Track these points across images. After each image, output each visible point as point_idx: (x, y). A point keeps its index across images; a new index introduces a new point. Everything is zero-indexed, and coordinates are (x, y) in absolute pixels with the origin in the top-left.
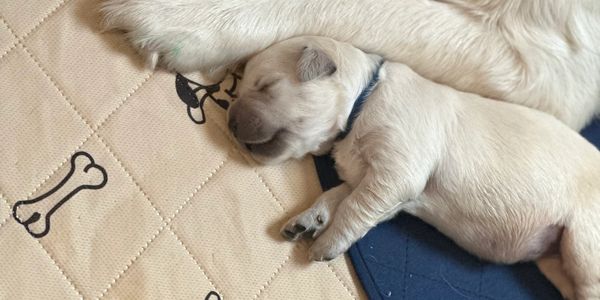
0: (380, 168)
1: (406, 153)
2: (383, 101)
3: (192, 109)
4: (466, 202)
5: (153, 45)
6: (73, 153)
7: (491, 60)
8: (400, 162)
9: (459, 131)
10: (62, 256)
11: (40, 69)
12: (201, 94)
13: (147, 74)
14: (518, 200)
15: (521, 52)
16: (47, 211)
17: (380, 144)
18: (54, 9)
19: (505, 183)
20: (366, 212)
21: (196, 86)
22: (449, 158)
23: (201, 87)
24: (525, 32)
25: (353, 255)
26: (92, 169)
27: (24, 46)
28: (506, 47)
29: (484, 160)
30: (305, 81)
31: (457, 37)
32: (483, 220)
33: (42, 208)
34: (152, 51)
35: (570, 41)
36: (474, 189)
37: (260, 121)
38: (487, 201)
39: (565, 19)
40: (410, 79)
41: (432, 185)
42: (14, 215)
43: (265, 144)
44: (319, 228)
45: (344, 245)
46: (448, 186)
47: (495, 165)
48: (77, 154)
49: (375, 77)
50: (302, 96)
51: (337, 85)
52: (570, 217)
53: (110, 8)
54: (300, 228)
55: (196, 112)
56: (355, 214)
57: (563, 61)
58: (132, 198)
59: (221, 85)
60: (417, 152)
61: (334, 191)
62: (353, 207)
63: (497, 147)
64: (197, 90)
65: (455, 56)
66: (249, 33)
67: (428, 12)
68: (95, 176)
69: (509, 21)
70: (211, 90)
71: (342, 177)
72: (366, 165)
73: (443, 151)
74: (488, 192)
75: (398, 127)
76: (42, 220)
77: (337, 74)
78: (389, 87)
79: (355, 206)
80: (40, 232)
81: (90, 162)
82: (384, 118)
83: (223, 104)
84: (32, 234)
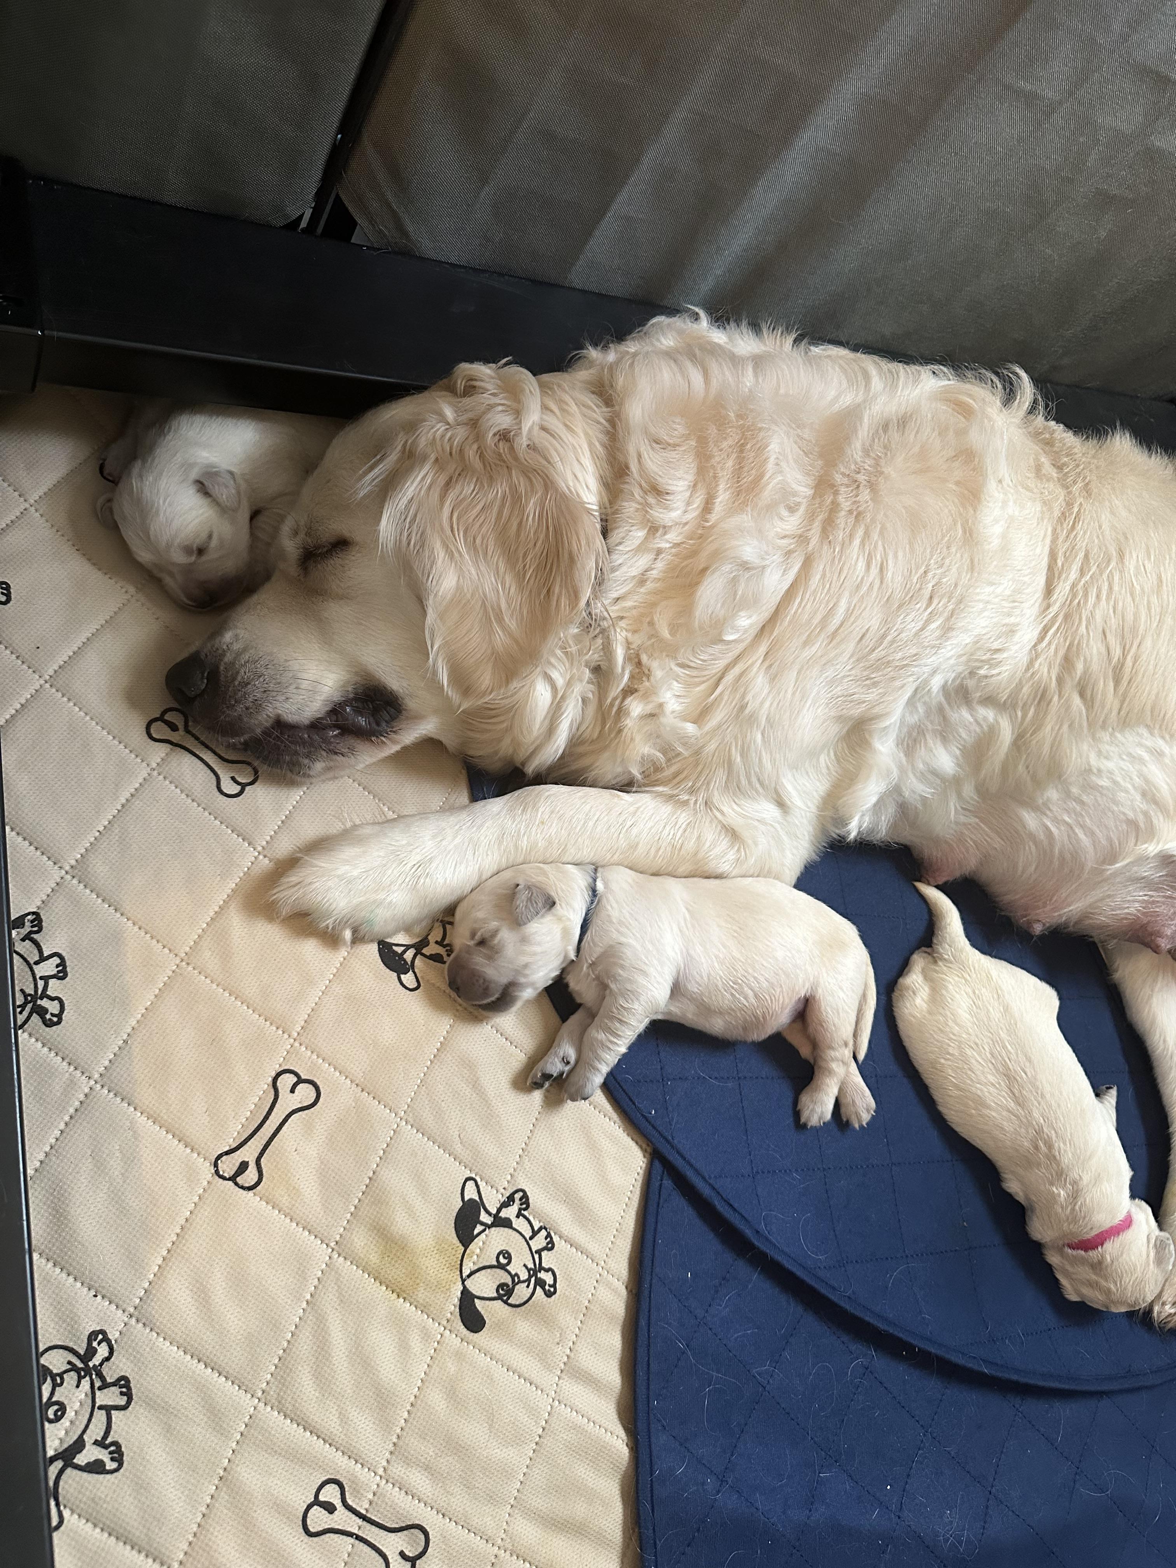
0: (619, 990)
1: (645, 968)
2: (609, 916)
3: (402, 976)
4: (714, 998)
5: (343, 922)
6: (273, 1074)
7: (708, 844)
8: (641, 980)
9: (693, 926)
10: (285, 1201)
11: (214, 986)
12: (409, 955)
13: (343, 952)
14: (765, 985)
15: (736, 829)
16: (256, 1155)
17: (615, 964)
18: (217, 909)
19: (750, 971)
20: (615, 1040)
21: (403, 948)
22: (689, 958)
23: (408, 947)
24: (735, 807)
25: (610, 1087)
26: (301, 1086)
27: (188, 964)
28: (719, 828)
29: (724, 951)
30: (525, 924)
31: (668, 828)
32: (733, 1010)
33: (248, 1154)
34: (344, 928)
35: (781, 804)
36: (720, 984)
37: (484, 980)
38: (735, 993)
39: (773, 785)
40: (630, 881)
41: (677, 990)
42: (217, 1172)
43: (493, 1002)
44: (567, 1068)
45: (599, 1079)
46: (693, 987)
47: (738, 955)
48: (279, 1075)
49: (594, 891)
50: (524, 940)
51: (560, 919)
52: (814, 986)
53: (281, 895)
54: (547, 1077)
55: (408, 979)
56: (603, 1044)
57: (776, 825)
58: (354, 1104)
59: (429, 937)
60: (655, 962)
61: (575, 1020)
62: (599, 1037)
63: (736, 934)
64: (404, 952)
65: (669, 849)
66: (448, 881)
67: (632, 809)
68: (305, 1093)
69: (716, 798)
70: (419, 947)
71: (579, 1001)
72: (604, 987)
73: (682, 953)
74: (734, 983)
75: (632, 941)
76: (252, 1168)
77: (558, 906)
78: (611, 898)
79: (601, 1036)
80: (253, 1183)
81: (295, 1079)
82: (615, 935)
83: (436, 958)
84: (243, 1188)
